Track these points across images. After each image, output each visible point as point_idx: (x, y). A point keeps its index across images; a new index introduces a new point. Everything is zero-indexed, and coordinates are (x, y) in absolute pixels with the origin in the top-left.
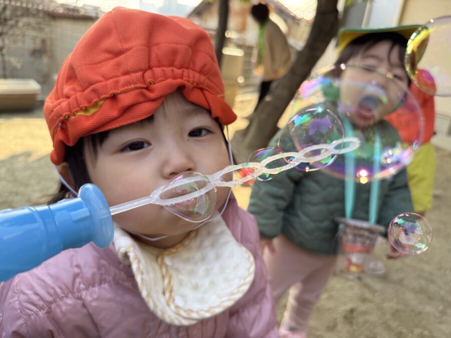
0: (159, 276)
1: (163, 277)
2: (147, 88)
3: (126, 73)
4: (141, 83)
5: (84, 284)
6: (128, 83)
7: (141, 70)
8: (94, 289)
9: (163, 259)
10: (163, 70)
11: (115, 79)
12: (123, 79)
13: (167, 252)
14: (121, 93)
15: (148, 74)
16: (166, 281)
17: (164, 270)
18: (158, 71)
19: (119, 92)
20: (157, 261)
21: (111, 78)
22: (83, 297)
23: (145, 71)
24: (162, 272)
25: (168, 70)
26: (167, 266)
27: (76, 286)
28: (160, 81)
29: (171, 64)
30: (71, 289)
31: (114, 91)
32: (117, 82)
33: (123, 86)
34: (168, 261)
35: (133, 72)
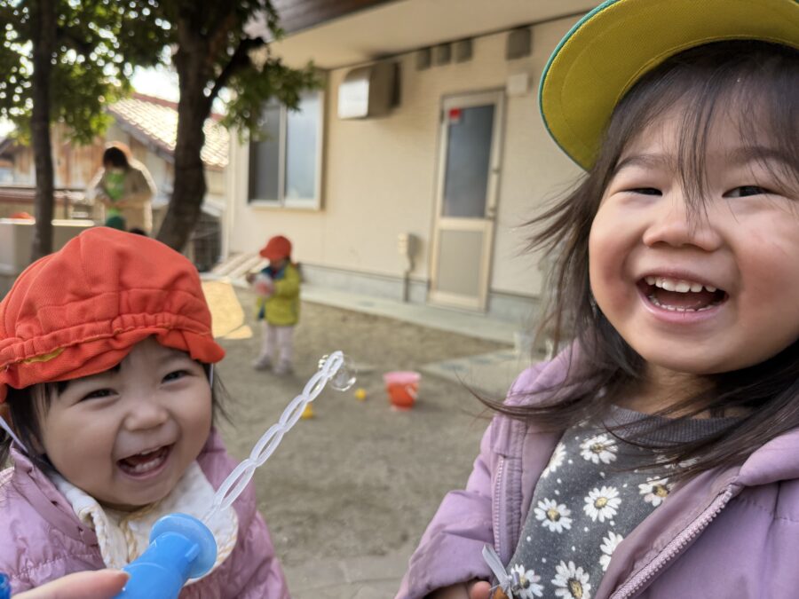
0: (123, 542)
1: (128, 545)
2: (114, 338)
3: (93, 320)
4: (107, 332)
5: (31, 560)
6: (93, 332)
7: (109, 318)
8: (45, 566)
9: (126, 524)
10: (133, 318)
11: (80, 326)
12: (88, 327)
13: (131, 516)
14: (85, 342)
15: (116, 323)
16: (131, 548)
17: (128, 536)
18: (127, 318)
19: (82, 341)
20: (119, 526)
21: (74, 325)
22: (31, 577)
23: (114, 319)
24: (125, 537)
25: (139, 316)
26: (131, 532)
27: (23, 563)
28: (130, 330)
29: (143, 310)
30: (15, 568)
31: (77, 341)
32: (81, 330)
33: (87, 335)
34: (132, 526)
35: (99, 320)
